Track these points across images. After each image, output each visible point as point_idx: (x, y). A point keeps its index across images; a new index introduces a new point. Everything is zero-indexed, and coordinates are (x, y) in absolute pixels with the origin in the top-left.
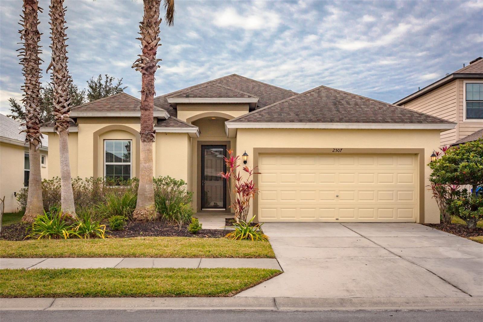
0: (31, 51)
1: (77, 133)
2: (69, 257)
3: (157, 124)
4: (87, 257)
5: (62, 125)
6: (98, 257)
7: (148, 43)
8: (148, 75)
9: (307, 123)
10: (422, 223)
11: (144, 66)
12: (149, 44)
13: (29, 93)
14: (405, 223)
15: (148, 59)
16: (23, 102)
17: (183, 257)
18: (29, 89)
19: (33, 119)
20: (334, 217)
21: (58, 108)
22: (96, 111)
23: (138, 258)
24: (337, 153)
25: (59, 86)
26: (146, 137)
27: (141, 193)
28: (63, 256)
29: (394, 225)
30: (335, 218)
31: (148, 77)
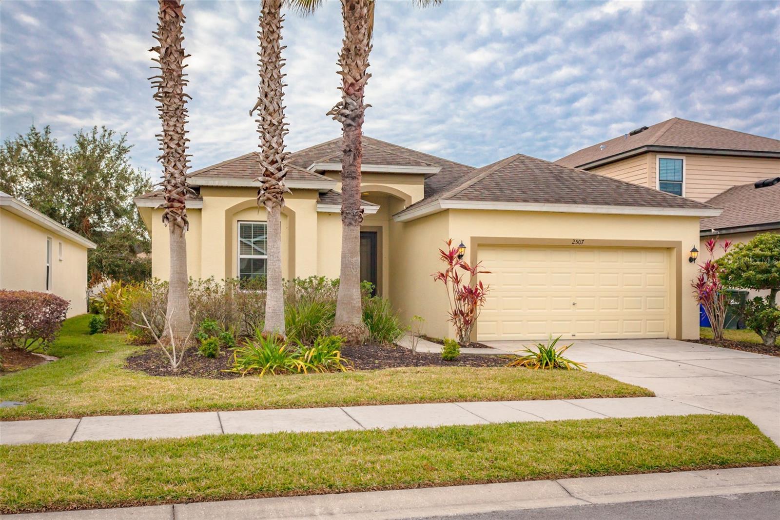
0: (174, 80)
1: (200, 210)
2: (368, 404)
3: (320, 200)
4: (395, 404)
5: (277, 198)
6: (412, 403)
7: (355, 79)
8: (355, 127)
9: (546, 204)
10: (679, 338)
11: (351, 113)
12: (357, 81)
13: (173, 146)
14: (656, 339)
15: (355, 104)
16: (159, 160)
17: (534, 400)
18: (172, 139)
19: (179, 187)
20: (569, 333)
21: (272, 171)
22: (234, 177)
23: (470, 403)
24: (578, 245)
25: (273, 137)
26: (353, 219)
27: (345, 302)
28: (359, 403)
29: (634, 342)
30: (571, 334)
31: (356, 129)
